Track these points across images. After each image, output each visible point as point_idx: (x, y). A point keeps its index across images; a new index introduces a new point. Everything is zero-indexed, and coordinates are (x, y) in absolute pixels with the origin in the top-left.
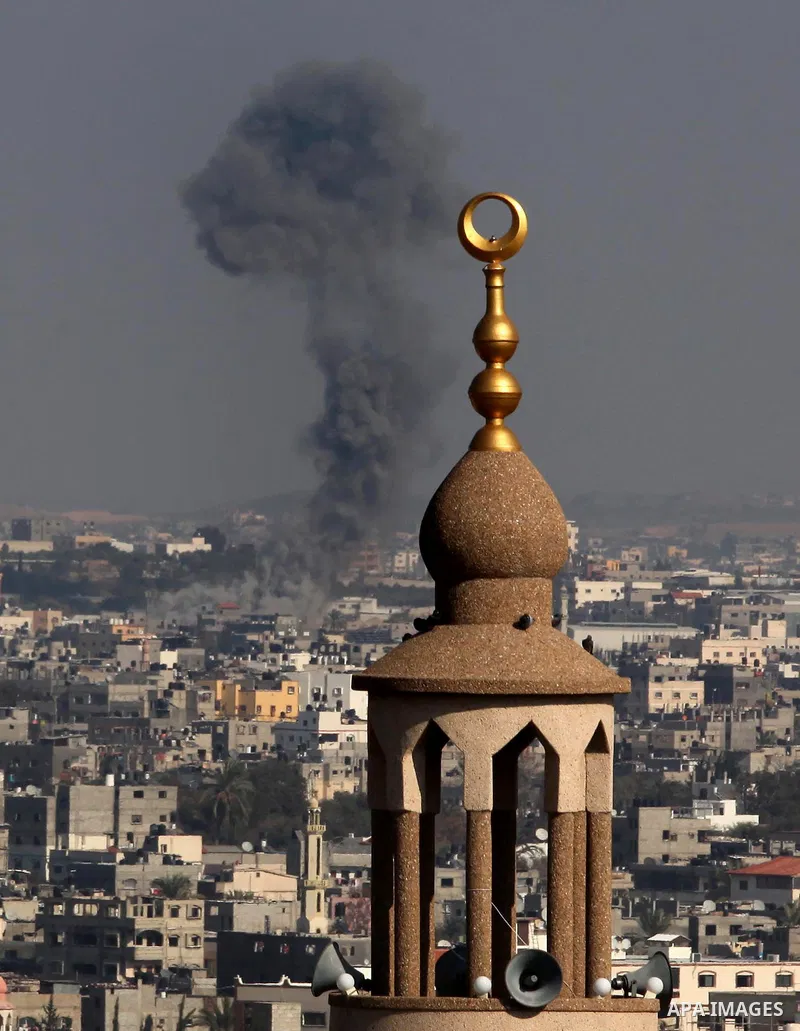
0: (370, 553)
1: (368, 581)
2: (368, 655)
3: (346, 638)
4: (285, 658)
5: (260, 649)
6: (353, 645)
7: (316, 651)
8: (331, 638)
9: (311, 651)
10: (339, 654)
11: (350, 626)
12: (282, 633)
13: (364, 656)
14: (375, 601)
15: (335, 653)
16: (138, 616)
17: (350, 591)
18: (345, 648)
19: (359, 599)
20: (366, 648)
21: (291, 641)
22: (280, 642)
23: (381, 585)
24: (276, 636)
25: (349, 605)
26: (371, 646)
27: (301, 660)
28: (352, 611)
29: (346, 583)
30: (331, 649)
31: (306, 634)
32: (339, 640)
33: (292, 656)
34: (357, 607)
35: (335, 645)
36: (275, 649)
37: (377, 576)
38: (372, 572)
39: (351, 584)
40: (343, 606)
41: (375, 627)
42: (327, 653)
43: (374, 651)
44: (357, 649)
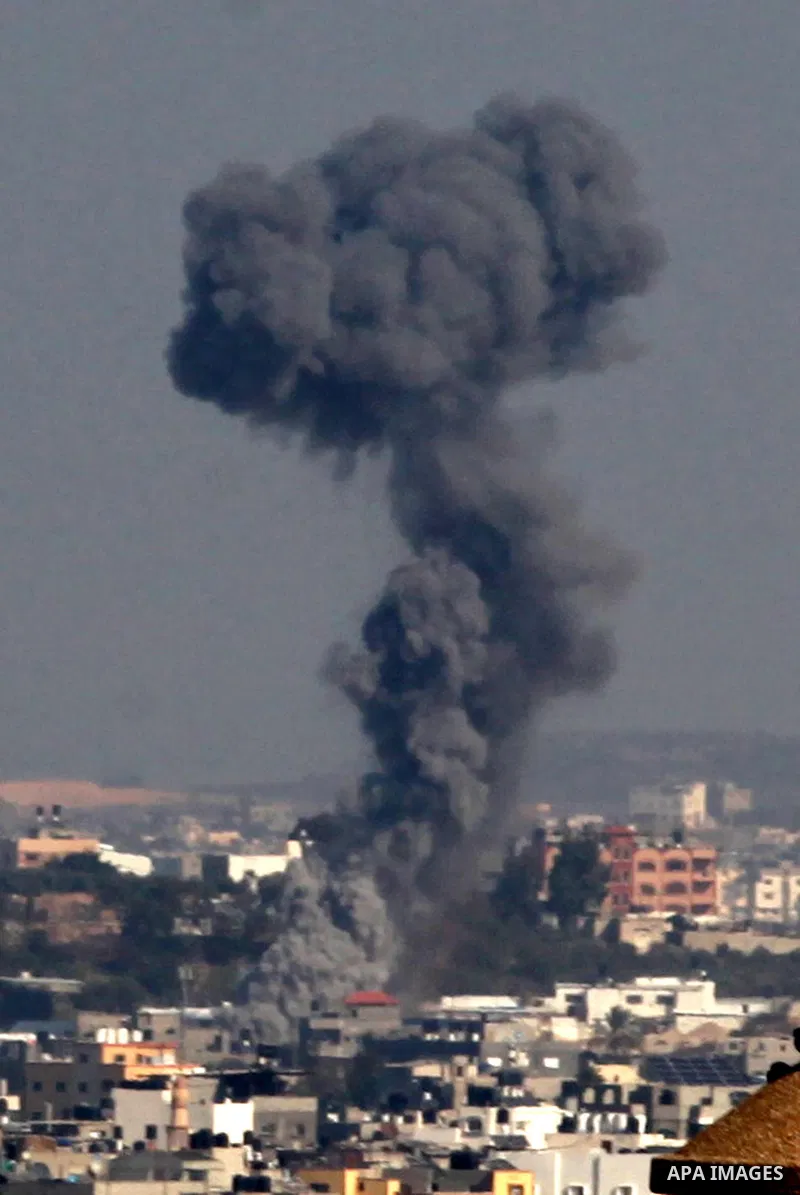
0: (699, 877)
1: (694, 941)
2: (695, 1112)
3: (642, 1073)
4: (503, 1118)
5: (444, 1097)
6: (658, 1087)
7: (572, 1102)
8: (608, 1073)
9: (560, 1102)
10: (626, 1109)
11: (652, 1044)
12: (495, 1062)
13: (684, 1115)
14: (710, 987)
15: (617, 1107)
17: (657, 963)
18: (641, 1096)
19: (672, 981)
20: (689, 1095)
21: (512, 1077)
22: (488, 1081)
23: (723, 949)
24: (483, 1068)
25: (650, 997)
26: (702, 1091)
27: (538, 1122)
28: (659, 1011)
29: (642, 943)
30: (608, 1098)
31: (552, 1063)
32: (627, 1076)
33: (518, 1113)
34: (668, 1001)
35: (617, 1090)
36: (480, 1097)
37: (712, 928)
38: (701, 920)
39: (654, 947)
40: (635, 1000)
41: (709, 1046)
42: (597, 1107)
43: (708, 1102)
44: (668, 1099)
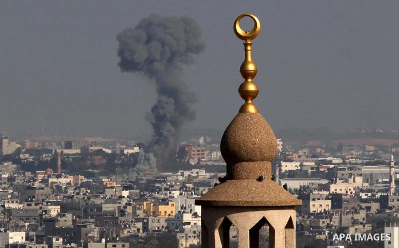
0: (202, 152)
1: (201, 163)
2: (202, 192)
3: (193, 185)
4: (170, 193)
5: (160, 189)
6: (196, 188)
7: (182, 190)
8: (188, 185)
9: (180, 190)
10: (191, 191)
11: (195, 180)
12: (169, 184)
13: (200, 192)
14: (204, 171)
15: (189, 191)
16: (113, 177)
17: (196, 167)
18: (193, 189)
19: (198, 170)
20: (201, 189)
21: (172, 186)
22: (168, 187)
23: (206, 164)
24: (167, 185)
25: (194, 172)
26: (203, 188)
27: (176, 194)
28: (196, 175)
29: (193, 164)
30: (188, 189)
31: (178, 184)
32: (190, 186)
33: (173, 192)
34: (197, 173)
35: (189, 188)
36: (166, 189)
37: (204, 161)
38: (203, 160)
39: (195, 164)
40: (192, 173)
41: (204, 181)
42: (186, 191)
43: (204, 190)
44: (198, 189)
